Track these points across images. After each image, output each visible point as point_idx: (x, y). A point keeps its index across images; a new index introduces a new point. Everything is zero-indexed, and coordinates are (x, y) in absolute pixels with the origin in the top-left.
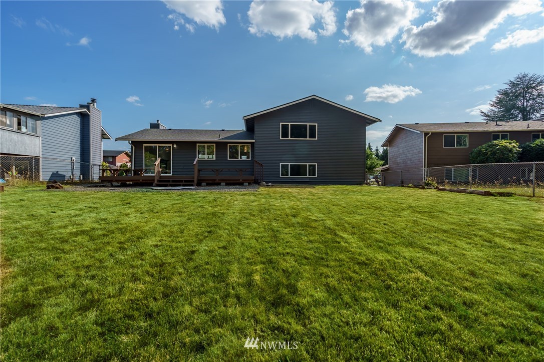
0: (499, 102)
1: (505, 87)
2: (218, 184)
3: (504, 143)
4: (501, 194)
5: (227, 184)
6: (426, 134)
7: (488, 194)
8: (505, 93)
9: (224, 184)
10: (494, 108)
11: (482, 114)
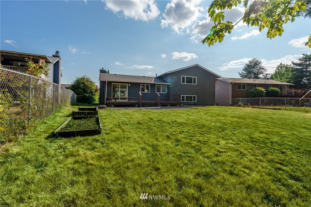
0: (245, 69)
1: (248, 63)
2: (166, 105)
3: (260, 89)
4: (279, 109)
5: (170, 106)
6: (231, 83)
7: (275, 109)
8: (248, 66)
9: (169, 105)
10: (243, 72)
11: (239, 74)
